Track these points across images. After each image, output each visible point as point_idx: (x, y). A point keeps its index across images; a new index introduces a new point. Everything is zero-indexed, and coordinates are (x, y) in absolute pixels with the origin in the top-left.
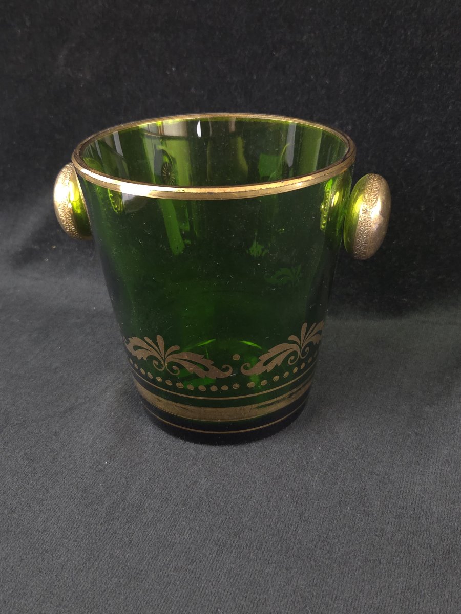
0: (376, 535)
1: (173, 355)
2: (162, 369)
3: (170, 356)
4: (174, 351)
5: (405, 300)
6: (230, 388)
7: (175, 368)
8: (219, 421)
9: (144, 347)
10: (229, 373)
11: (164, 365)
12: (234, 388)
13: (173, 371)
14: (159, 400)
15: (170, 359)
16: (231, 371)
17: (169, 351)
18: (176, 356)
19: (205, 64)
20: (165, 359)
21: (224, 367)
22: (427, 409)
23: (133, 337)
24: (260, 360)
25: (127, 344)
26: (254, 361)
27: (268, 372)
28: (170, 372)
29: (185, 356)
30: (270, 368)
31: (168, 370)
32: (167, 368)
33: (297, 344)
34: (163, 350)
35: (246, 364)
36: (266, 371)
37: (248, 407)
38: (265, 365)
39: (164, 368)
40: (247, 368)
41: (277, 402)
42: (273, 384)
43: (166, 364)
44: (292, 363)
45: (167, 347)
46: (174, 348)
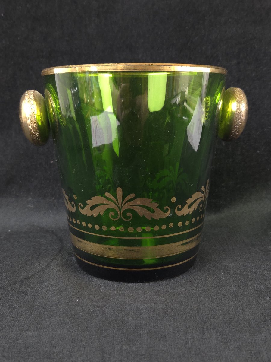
1: (129, 202)
2: (117, 218)
3: (126, 204)
4: (130, 199)
6: (167, 226)
7: (129, 214)
8: (157, 257)
9: (103, 203)
10: (168, 214)
11: (119, 215)
12: (170, 227)
13: (126, 217)
14: (109, 249)
15: (126, 207)
16: (169, 212)
17: (126, 200)
18: (131, 203)
20: (121, 208)
21: (165, 208)
23: (92, 198)
24: (187, 203)
25: (83, 208)
26: (183, 204)
27: (190, 213)
28: (124, 219)
29: (138, 201)
30: (191, 210)
31: (122, 217)
32: (122, 216)
33: (204, 194)
34: (120, 201)
35: (179, 206)
36: (189, 213)
37: (177, 244)
38: (189, 207)
39: (119, 217)
40: (179, 210)
41: (192, 241)
42: (192, 225)
43: (122, 213)
44: (201, 209)
45: (124, 197)
46: (130, 197)
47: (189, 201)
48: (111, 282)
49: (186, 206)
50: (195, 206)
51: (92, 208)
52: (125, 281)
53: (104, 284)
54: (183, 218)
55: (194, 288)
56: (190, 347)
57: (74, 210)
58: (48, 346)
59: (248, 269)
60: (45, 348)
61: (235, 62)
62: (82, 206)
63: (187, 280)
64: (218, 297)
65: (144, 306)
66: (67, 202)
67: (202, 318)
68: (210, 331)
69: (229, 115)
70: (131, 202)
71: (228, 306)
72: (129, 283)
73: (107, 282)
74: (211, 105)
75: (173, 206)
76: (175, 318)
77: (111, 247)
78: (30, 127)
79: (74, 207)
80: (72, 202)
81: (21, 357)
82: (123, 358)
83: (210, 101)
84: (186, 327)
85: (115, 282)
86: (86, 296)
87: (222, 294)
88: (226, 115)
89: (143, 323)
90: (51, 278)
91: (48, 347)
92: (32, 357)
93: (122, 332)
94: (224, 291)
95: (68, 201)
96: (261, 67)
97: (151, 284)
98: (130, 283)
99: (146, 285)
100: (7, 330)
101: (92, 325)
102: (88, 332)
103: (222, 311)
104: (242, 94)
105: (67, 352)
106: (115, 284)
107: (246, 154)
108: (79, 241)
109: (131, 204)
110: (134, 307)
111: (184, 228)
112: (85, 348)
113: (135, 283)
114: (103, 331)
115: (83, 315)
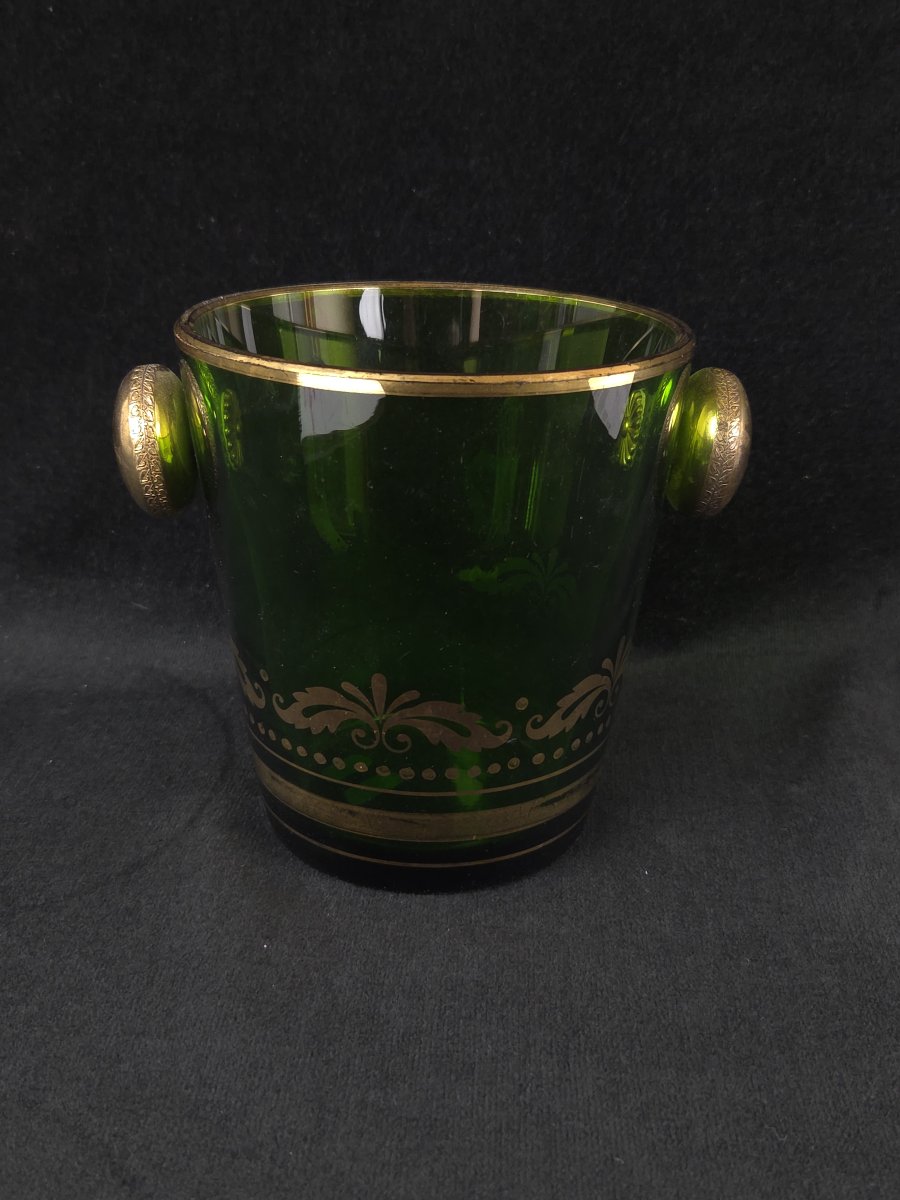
0: (816, 995)
1: (404, 710)
2: (371, 743)
3: (397, 714)
4: (406, 704)
5: (682, 619)
6: (504, 766)
7: (401, 738)
8: (474, 838)
9: (336, 704)
10: (505, 738)
11: (378, 738)
12: (510, 768)
13: (396, 744)
14: (351, 812)
15: (395, 720)
16: (510, 733)
17: (396, 704)
18: (408, 712)
19: (277, 211)
20: (383, 722)
21: (498, 725)
22: (795, 789)
23: (307, 689)
24: (558, 708)
25: (284, 706)
26: (549, 710)
27: (567, 731)
28: (389, 748)
29: (428, 710)
30: (571, 722)
31: (385, 744)
32: (384, 740)
33: (610, 676)
34: (380, 704)
35: (536, 716)
36: (564, 730)
37: (527, 805)
38: (564, 716)
39: (376, 743)
40: (536, 725)
41: (571, 792)
42: (570, 756)
43: (384, 733)
44: (599, 713)
45: (390, 698)
46: (406, 697)
47: (565, 702)
48: (354, 888)
49: (557, 716)
50: (581, 711)
51: (309, 712)
52: (390, 889)
53: (336, 893)
54: (547, 745)
55: (565, 918)
56: (528, 1102)
57: (261, 703)
58: (192, 1083)
59: (718, 860)
60: (187, 1088)
61: (758, 204)
62: (282, 700)
63: (552, 890)
64: (621, 951)
65: (431, 972)
66: (244, 678)
67: (569, 1019)
68: (584, 1059)
69: (699, 445)
70: (408, 710)
71: (640, 983)
72: (400, 895)
73: (345, 889)
74: (646, 419)
75: (519, 719)
76: (505, 1014)
77: (356, 809)
78: (140, 467)
79: (260, 697)
80: (256, 685)
81: (131, 1111)
82: (366, 1125)
83: (642, 410)
84: (528, 1042)
85: (365, 890)
86: (288, 931)
87: (632, 943)
88: (691, 440)
89: (424, 1026)
90: (200, 870)
91: (192, 1086)
92: (154, 1113)
93: (371, 1050)
94: (641, 933)
95: (246, 676)
96: (838, 223)
97: (458, 899)
98: (403, 892)
99: (444, 902)
100: (95, 1029)
101: (300, 1026)
102: (290, 1045)
103: (623, 998)
104: (736, 399)
105: (236, 1102)
106: (364, 896)
107: (770, 483)
108: (273, 778)
109: (408, 715)
110: (407, 975)
111: (550, 765)
112: (278, 1091)
113: (416, 894)
114: (325, 1046)
115: (279, 992)
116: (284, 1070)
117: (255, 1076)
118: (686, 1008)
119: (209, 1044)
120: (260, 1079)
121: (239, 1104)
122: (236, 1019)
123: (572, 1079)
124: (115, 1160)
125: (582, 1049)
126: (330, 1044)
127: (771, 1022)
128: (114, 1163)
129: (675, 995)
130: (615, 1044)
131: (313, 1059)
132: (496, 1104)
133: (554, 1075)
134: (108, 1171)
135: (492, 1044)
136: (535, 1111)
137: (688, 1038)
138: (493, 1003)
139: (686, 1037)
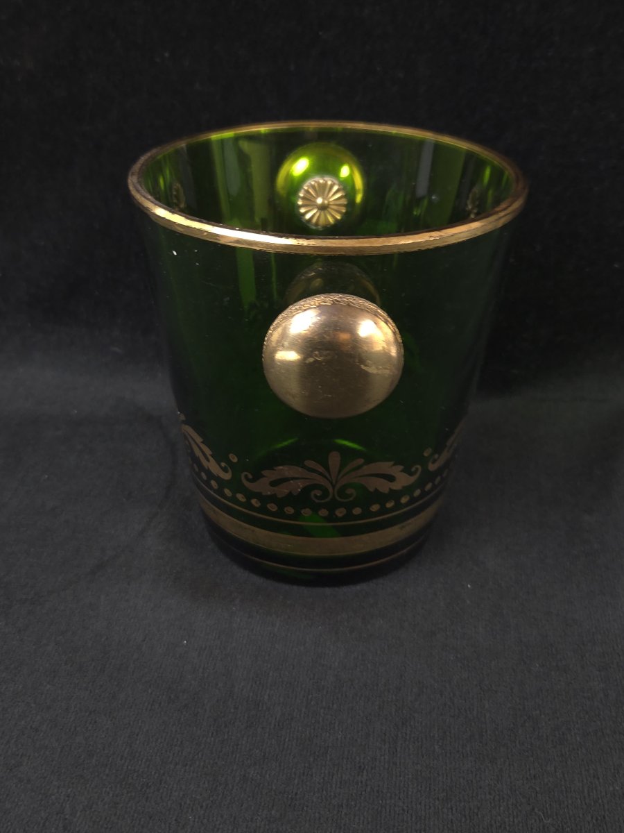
0: (585, 698)
22: (587, 518)
53: (241, 592)
55: (406, 624)
56: (364, 781)
58: (125, 755)
59: (523, 577)
60: (121, 759)
63: (399, 599)
64: (444, 654)
67: (400, 712)
68: (408, 746)
71: (455, 682)
76: (354, 705)
81: (81, 776)
82: (246, 796)
84: (369, 730)
87: (453, 647)
89: (295, 713)
91: (125, 758)
93: (255, 732)
94: (460, 639)
101: (205, 710)
102: (197, 726)
103: (441, 695)
105: (155, 773)
112: (186, 765)
114: (222, 728)
115: (193, 682)
116: (191, 748)
117: (170, 752)
118: (487, 706)
119: (140, 724)
120: (174, 754)
121: (157, 775)
122: (160, 704)
123: (398, 764)
124: (67, 817)
125: (408, 738)
126: (226, 726)
127: (549, 720)
128: (66, 819)
129: (480, 694)
130: (432, 735)
131: (212, 739)
132: (341, 783)
133: (385, 759)
134: (61, 825)
135: (342, 732)
136: (368, 789)
137: (486, 731)
138: (346, 696)
139: (484, 730)
